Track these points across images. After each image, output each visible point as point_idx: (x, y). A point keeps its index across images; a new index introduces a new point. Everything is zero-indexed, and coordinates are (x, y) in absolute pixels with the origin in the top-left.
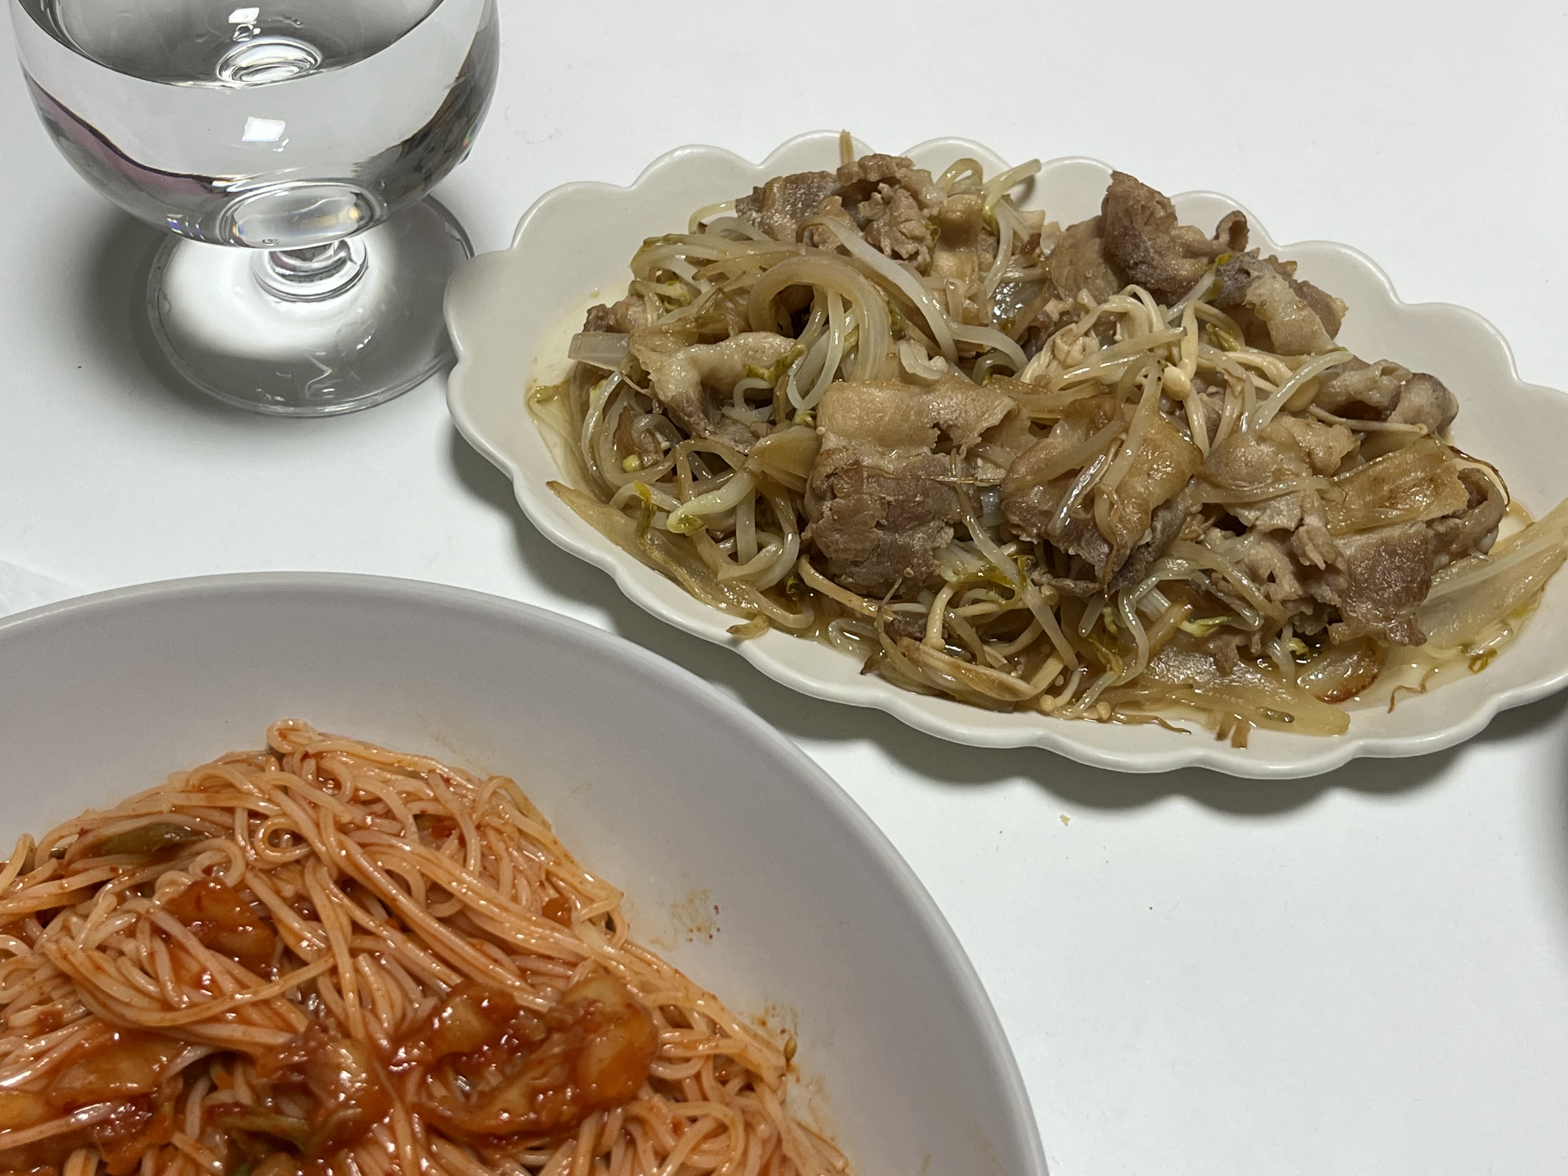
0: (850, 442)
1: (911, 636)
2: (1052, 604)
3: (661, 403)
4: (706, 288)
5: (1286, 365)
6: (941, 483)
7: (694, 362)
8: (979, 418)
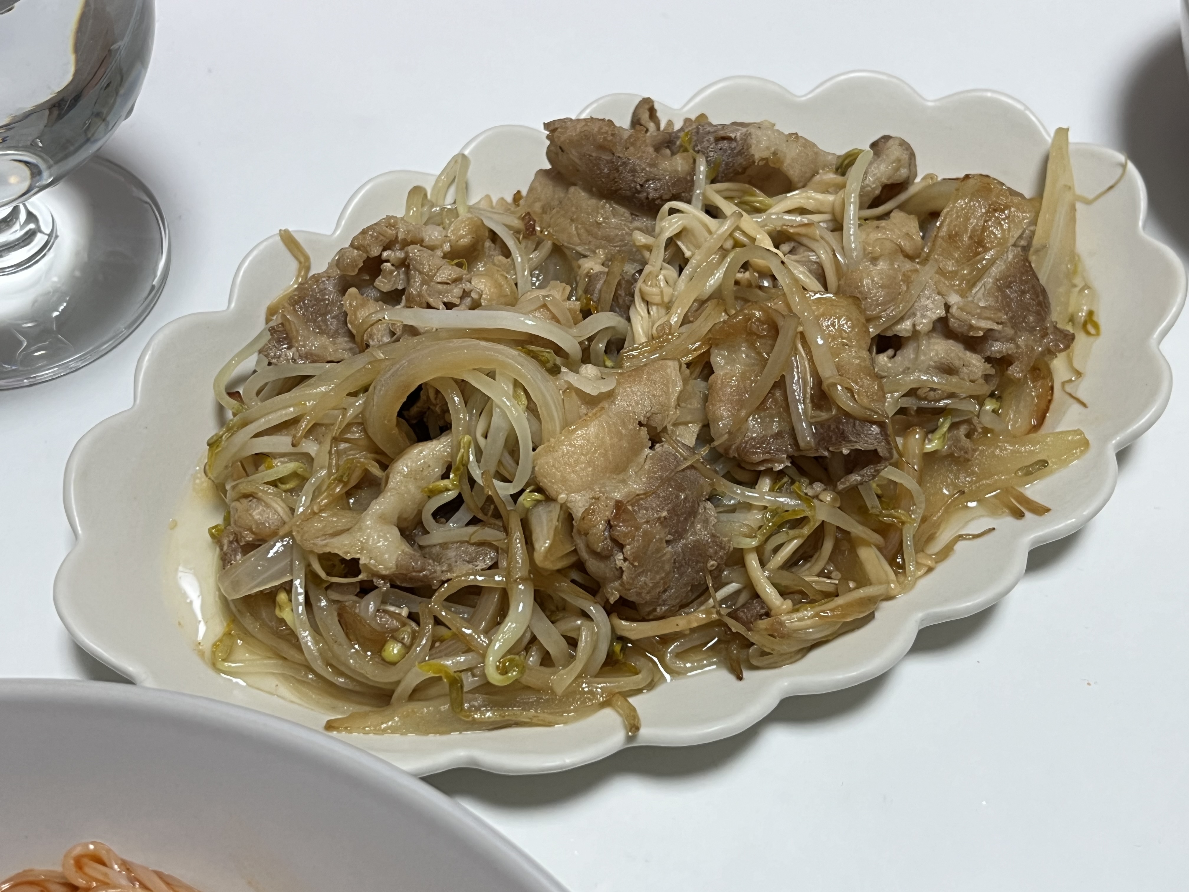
0: (593, 490)
1: (760, 617)
2: (838, 505)
3: (383, 577)
4: (311, 447)
5: (815, 191)
6: (683, 470)
7: (383, 518)
8: (667, 393)
